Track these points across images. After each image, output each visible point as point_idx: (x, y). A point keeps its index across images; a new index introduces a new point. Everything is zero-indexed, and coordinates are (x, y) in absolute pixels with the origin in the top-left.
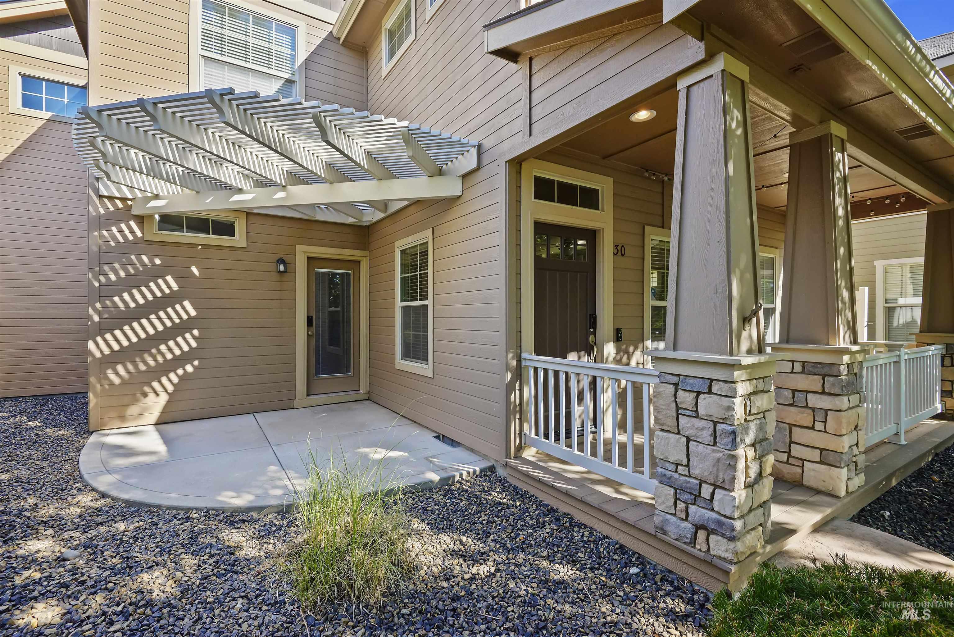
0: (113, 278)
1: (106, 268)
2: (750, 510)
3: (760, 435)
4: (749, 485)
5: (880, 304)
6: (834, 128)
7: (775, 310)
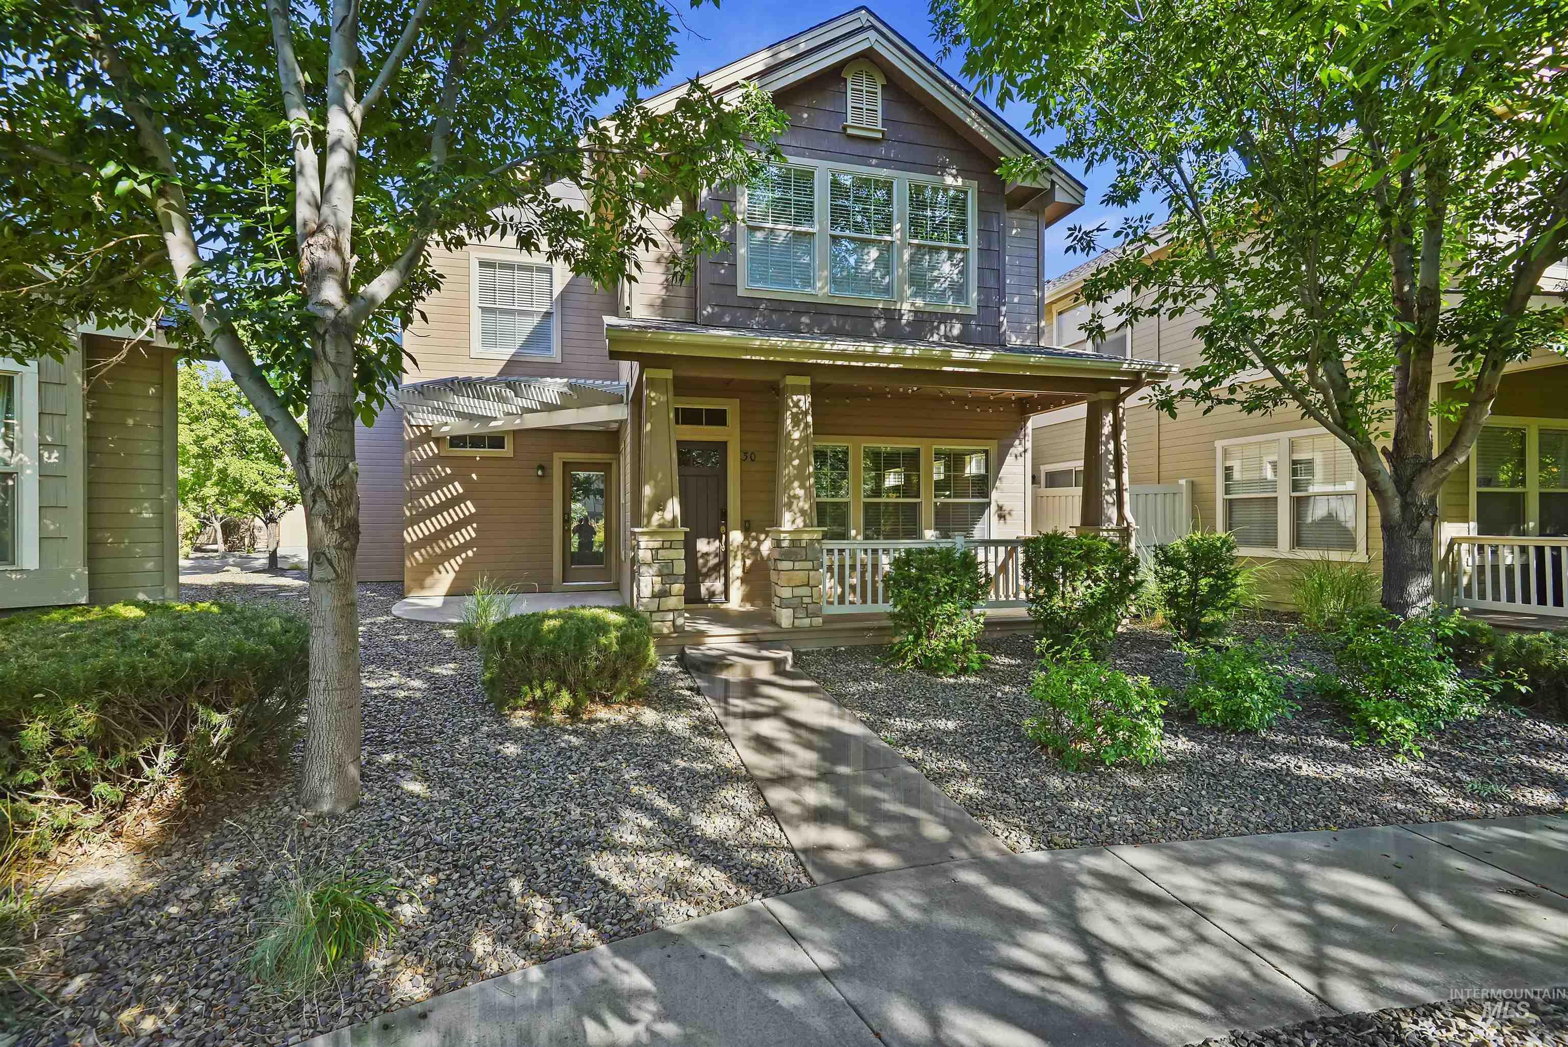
0: (419, 484)
1: (415, 478)
2: (659, 610)
3: (666, 571)
4: (654, 596)
5: (1220, 496)
6: (791, 380)
7: (989, 504)
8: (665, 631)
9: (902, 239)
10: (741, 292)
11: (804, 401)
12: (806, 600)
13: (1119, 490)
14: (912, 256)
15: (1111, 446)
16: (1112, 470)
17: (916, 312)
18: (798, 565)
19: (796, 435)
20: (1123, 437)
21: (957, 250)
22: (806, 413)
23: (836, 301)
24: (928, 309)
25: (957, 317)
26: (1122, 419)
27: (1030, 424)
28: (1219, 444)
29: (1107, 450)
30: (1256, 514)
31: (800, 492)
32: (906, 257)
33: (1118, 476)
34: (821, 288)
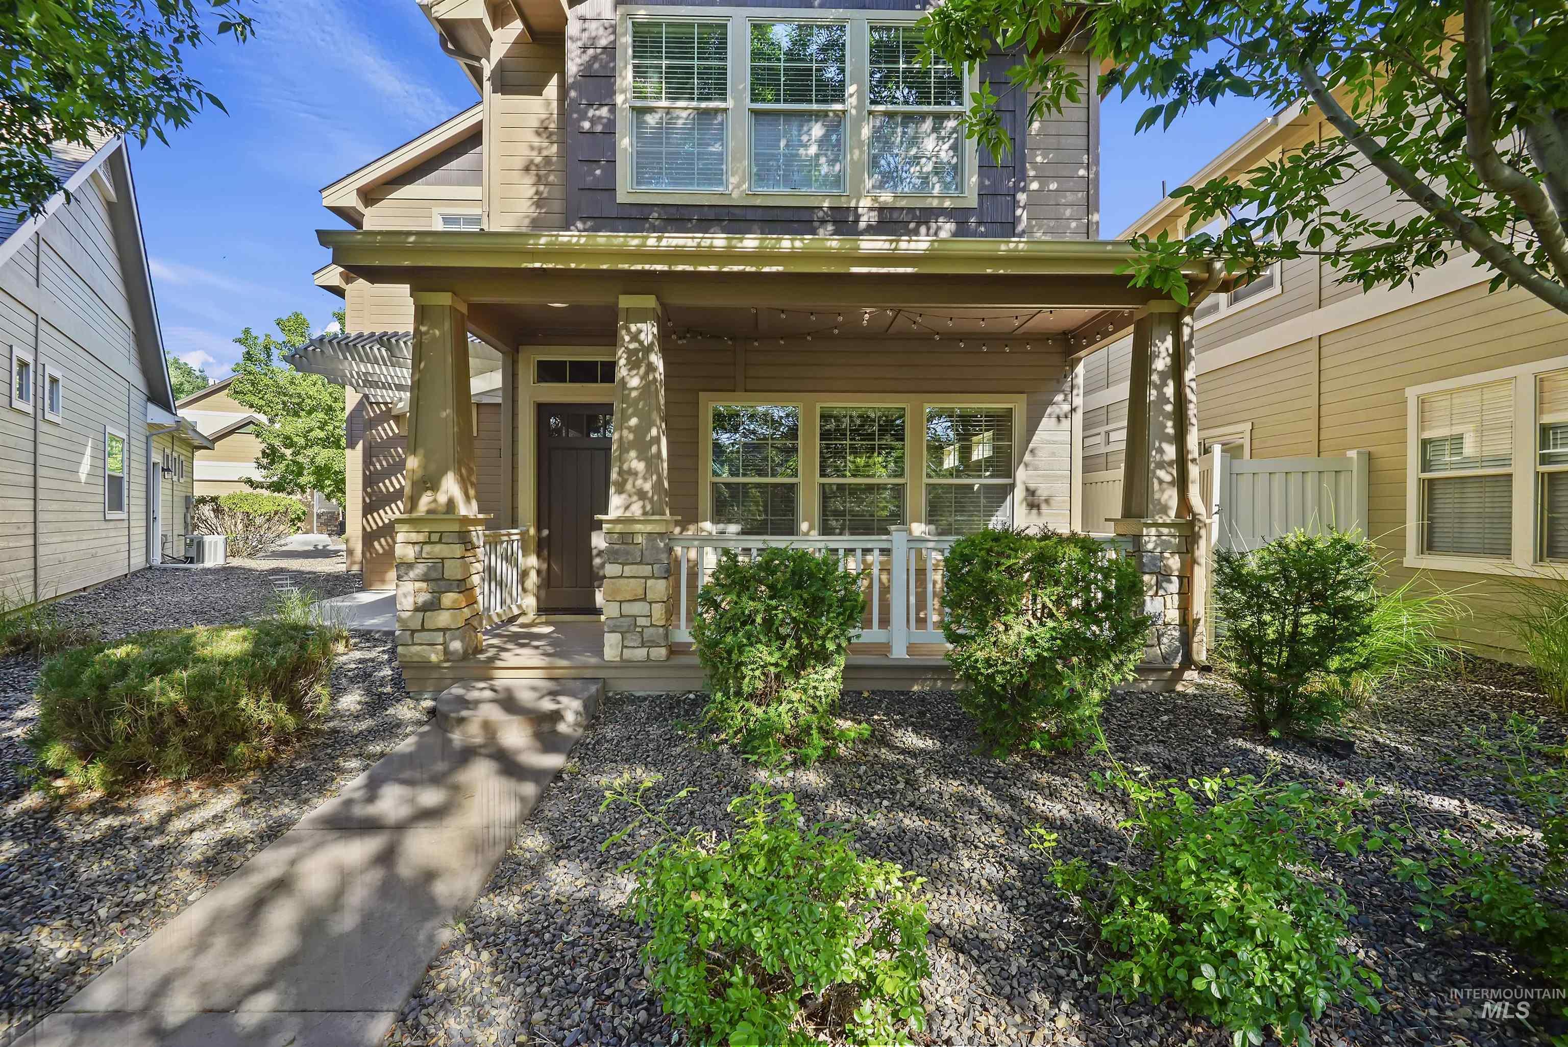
0: (378, 467)
1: (374, 459)
2: (423, 629)
3: (434, 575)
4: (417, 609)
5: (1413, 474)
6: (625, 302)
7: (1012, 486)
8: (434, 658)
9: (860, 107)
10: (621, 198)
11: (648, 331)
12: (641, 621)
13: (1182, 461)
14: (876, 130)
15: (1169, 391)
16: (1170, 430)
17: (881, 210)
18: (628, 570)
19: (634, 382)
20: (1189, 375)
21: (945, 116)
22: (648, 350)
23: (758, 202)
24: (903, 203)
25: (949, 213)
26: (1190, 344)
27: (1080, 369)
28: (1412, 393)
29: (1161, 395)
30: (1473, 501)
31: (639, 466)
32: (866, 132)
33: (1180, 439)
34: (738, 186)
